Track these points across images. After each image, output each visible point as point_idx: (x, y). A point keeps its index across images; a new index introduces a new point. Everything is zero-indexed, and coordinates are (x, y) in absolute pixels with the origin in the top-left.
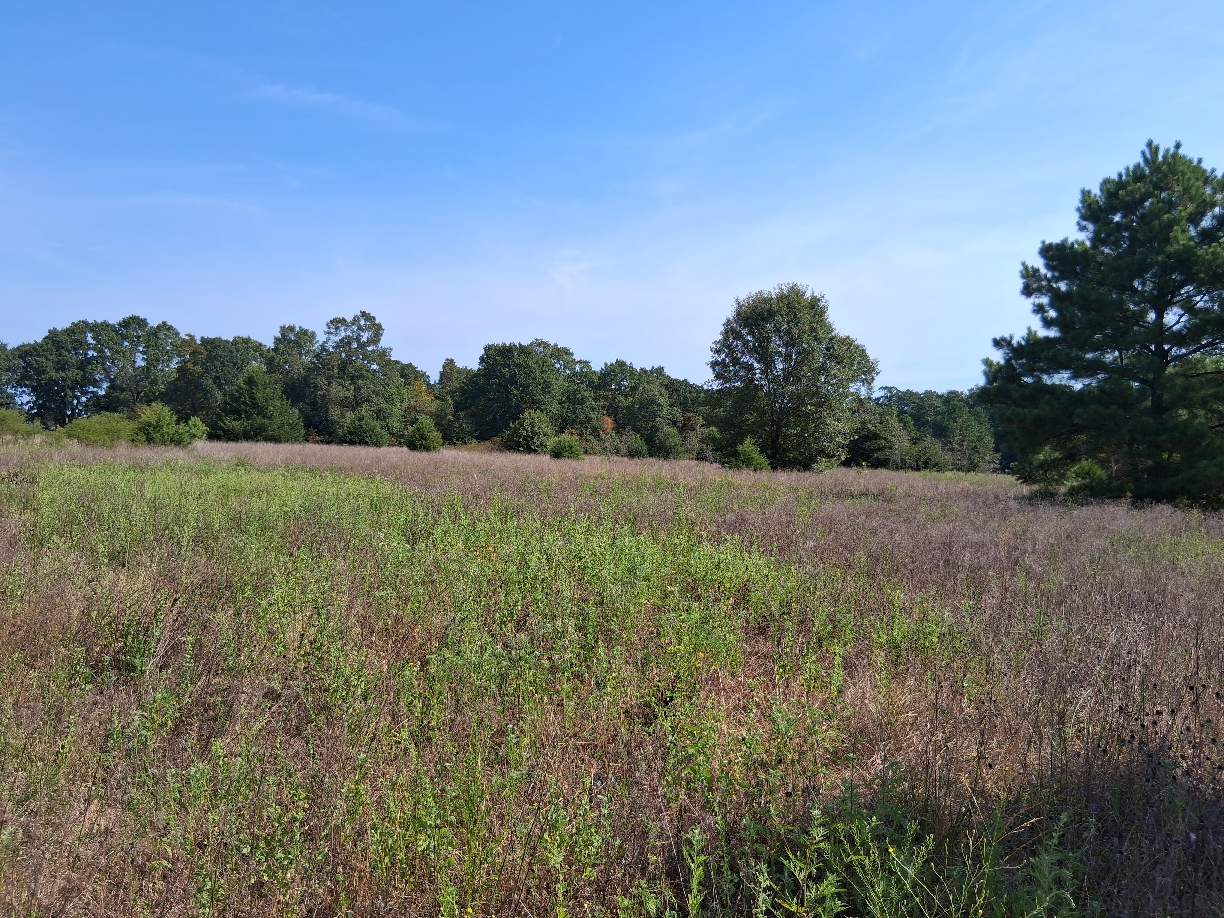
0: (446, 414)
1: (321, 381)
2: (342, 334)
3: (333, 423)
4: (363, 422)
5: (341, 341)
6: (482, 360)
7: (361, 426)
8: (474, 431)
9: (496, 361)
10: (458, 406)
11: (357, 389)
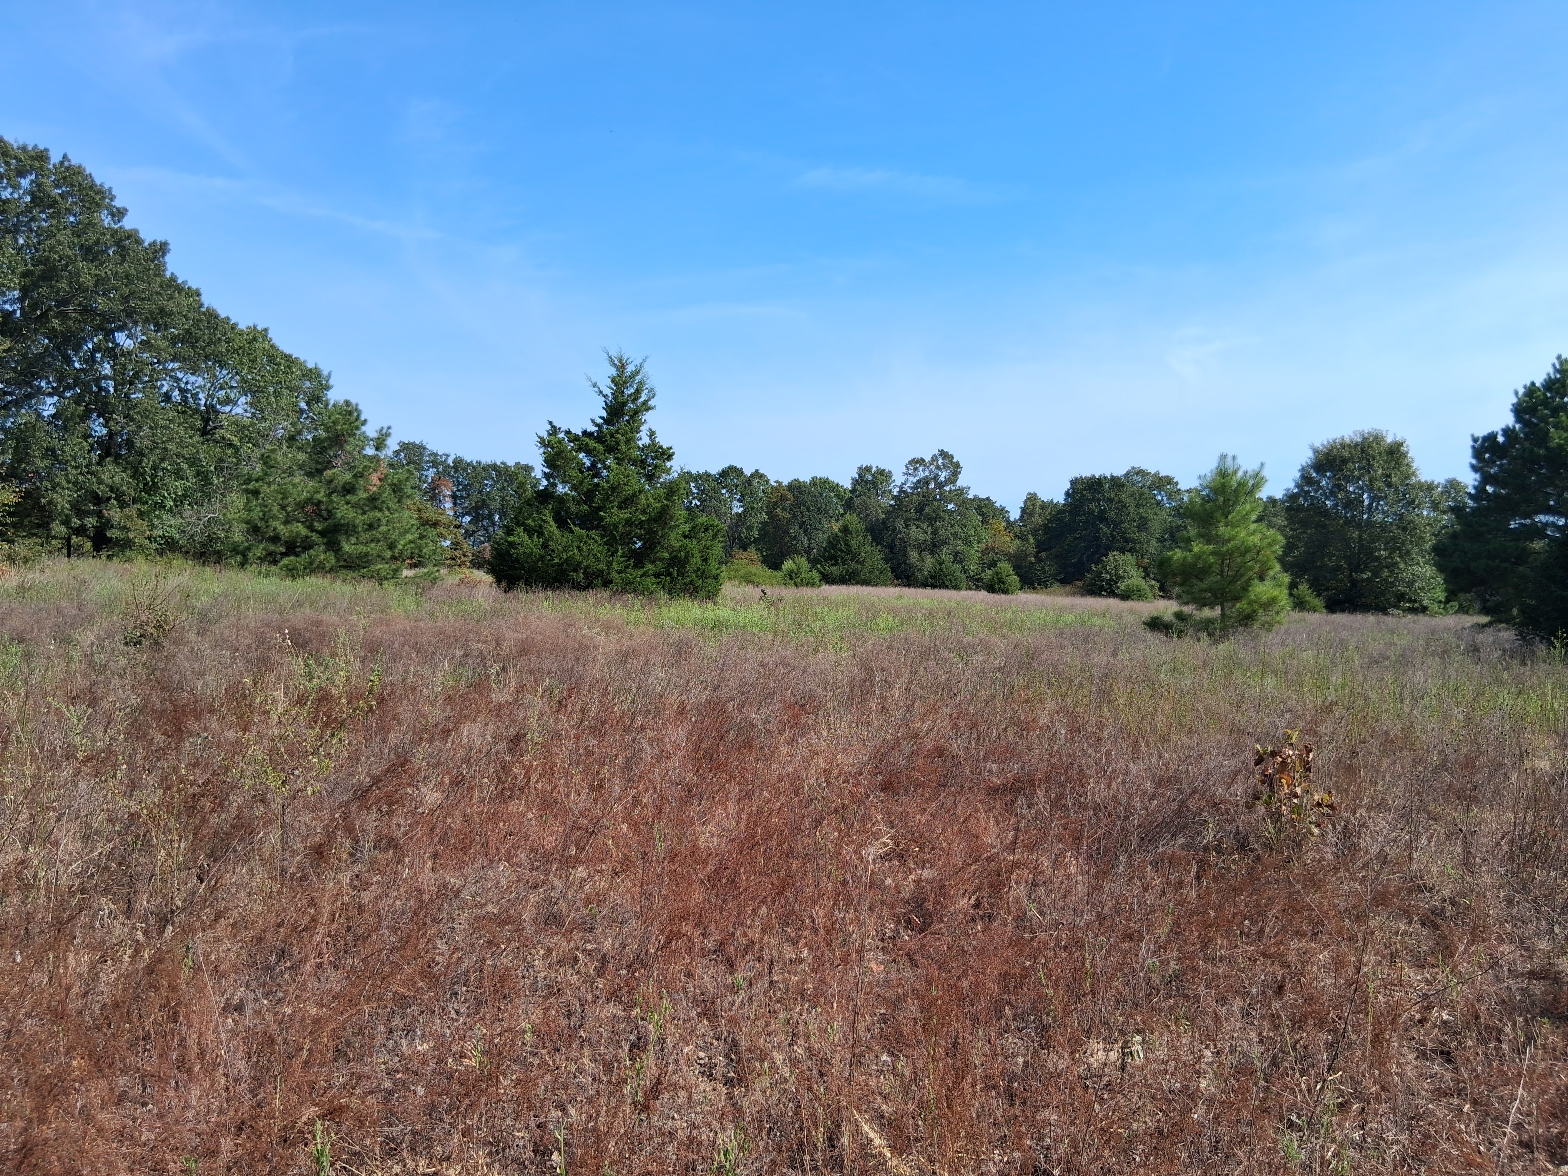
0: (1027, 555)
1: (899, 524)
2: (921, 474)
3: (911, 566)
4: (944, 566)
5: (919, 481)
6: (1067, 494)
7: (941, 570)
8: (1057, 575)
9: (1083, 495)
10: (1041, 547)
11: (935, 532)
